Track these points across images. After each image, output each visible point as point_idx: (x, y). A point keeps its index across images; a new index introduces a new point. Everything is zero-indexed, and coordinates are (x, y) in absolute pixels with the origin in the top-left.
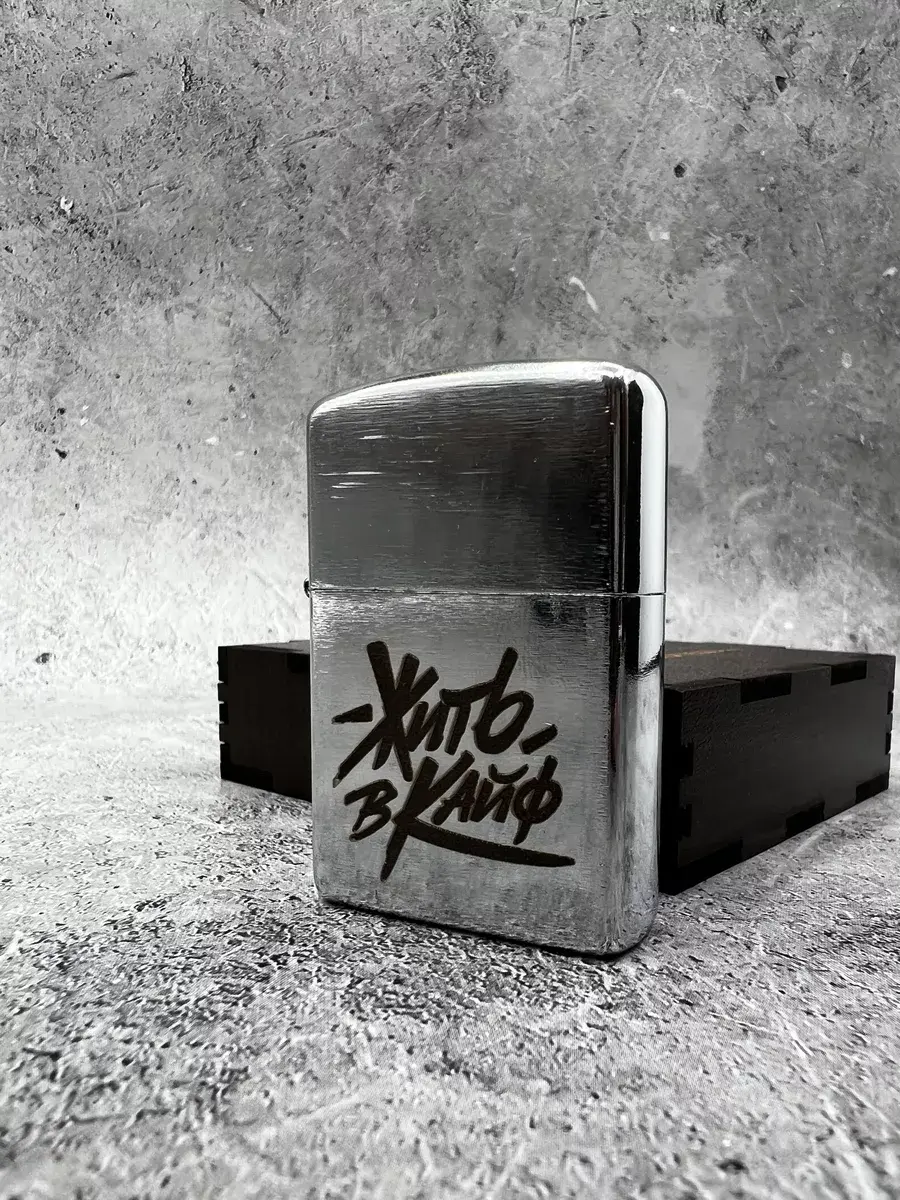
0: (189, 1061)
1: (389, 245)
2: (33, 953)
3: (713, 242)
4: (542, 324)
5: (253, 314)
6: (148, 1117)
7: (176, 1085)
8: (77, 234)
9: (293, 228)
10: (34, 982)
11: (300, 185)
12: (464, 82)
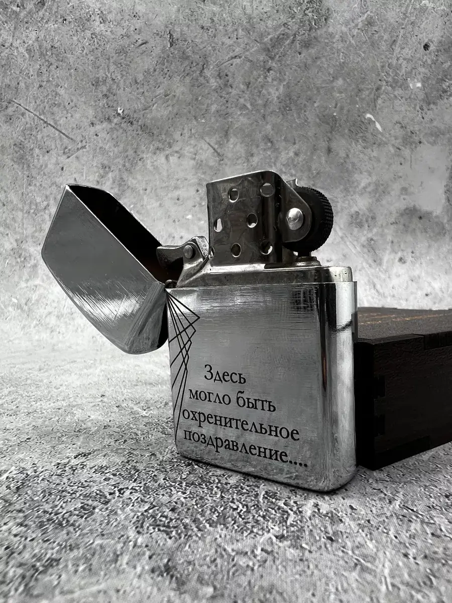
0: (37, 551)
1: (271, 110)
2: (11, 480)
4: (351, 142)
5: (206, 154)
7: (21, 565)
9: (224, 107)
11: (226, 85)
12: (306, 18)
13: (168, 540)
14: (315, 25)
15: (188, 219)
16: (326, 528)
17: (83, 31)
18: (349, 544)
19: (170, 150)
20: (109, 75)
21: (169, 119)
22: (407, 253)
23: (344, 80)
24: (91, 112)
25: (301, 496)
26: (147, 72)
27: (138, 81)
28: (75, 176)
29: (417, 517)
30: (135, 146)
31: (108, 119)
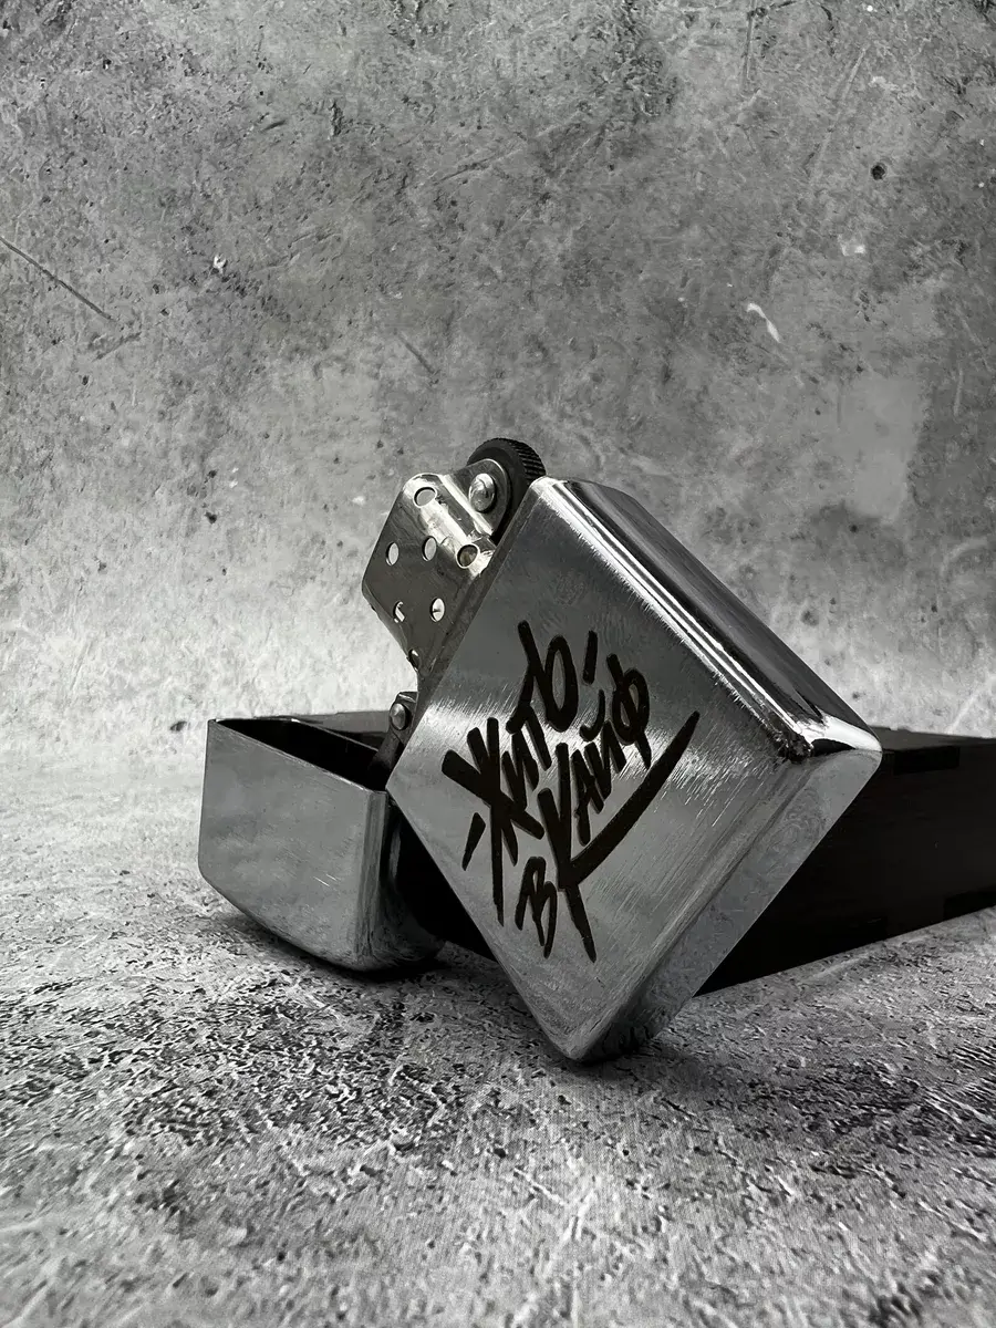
1: (543, 282)
3: (919, 251)
4: (715, 359)
5: (401, 366)
9: (442, 271)
11: (450, 223)
12: (627, 95)
13: (184, 1147)
14: (647, 110)
15: (357, 505)
16: (499, 1134)
17: (147, 89)
18: (533, 1162)
19: (324, 354)
20: (199, 187)
21: (324, 288)
22: (822, 602)
23: (705, 228)
24: (153, 264)
25: (471, 1076)
26: (283, 183)
27: (262, 203)
28: (112, 397)
29: (681, 1119)
30: (247, 340)
31: (192, 279)
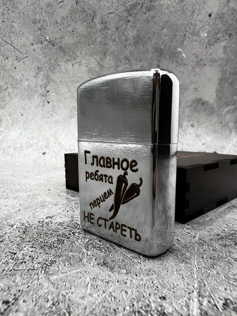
0: (44, 257)
1: (129, 43)
2: (19, 228)
3: (220, 35)
4: (170, 62)
5: (94, 64)
6: (30, 270)
7: (39, 263)
8: (50, 46)
9: (103, 40)
10: (17, 235)
11: (105, 28)
19: (75, 61)
20: (42, 18)
21: (74, 44)
22: (195, 122)
24: (31, 38)
26: (63, 18)
27: (58, 22)
28: (22, 72)
29: (206, 243)
30: (55, 58)
31: (41, 42)
